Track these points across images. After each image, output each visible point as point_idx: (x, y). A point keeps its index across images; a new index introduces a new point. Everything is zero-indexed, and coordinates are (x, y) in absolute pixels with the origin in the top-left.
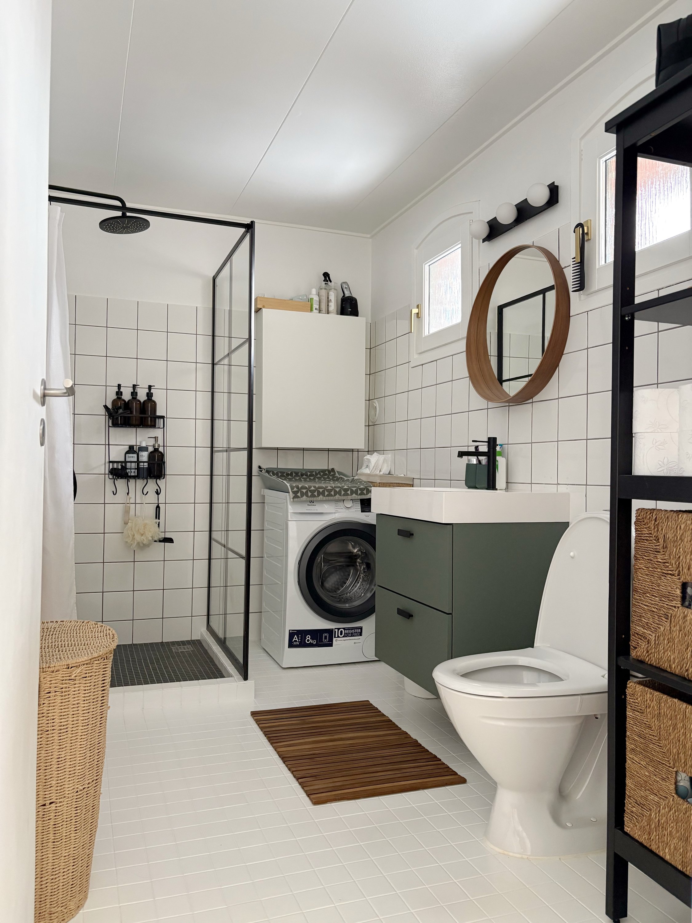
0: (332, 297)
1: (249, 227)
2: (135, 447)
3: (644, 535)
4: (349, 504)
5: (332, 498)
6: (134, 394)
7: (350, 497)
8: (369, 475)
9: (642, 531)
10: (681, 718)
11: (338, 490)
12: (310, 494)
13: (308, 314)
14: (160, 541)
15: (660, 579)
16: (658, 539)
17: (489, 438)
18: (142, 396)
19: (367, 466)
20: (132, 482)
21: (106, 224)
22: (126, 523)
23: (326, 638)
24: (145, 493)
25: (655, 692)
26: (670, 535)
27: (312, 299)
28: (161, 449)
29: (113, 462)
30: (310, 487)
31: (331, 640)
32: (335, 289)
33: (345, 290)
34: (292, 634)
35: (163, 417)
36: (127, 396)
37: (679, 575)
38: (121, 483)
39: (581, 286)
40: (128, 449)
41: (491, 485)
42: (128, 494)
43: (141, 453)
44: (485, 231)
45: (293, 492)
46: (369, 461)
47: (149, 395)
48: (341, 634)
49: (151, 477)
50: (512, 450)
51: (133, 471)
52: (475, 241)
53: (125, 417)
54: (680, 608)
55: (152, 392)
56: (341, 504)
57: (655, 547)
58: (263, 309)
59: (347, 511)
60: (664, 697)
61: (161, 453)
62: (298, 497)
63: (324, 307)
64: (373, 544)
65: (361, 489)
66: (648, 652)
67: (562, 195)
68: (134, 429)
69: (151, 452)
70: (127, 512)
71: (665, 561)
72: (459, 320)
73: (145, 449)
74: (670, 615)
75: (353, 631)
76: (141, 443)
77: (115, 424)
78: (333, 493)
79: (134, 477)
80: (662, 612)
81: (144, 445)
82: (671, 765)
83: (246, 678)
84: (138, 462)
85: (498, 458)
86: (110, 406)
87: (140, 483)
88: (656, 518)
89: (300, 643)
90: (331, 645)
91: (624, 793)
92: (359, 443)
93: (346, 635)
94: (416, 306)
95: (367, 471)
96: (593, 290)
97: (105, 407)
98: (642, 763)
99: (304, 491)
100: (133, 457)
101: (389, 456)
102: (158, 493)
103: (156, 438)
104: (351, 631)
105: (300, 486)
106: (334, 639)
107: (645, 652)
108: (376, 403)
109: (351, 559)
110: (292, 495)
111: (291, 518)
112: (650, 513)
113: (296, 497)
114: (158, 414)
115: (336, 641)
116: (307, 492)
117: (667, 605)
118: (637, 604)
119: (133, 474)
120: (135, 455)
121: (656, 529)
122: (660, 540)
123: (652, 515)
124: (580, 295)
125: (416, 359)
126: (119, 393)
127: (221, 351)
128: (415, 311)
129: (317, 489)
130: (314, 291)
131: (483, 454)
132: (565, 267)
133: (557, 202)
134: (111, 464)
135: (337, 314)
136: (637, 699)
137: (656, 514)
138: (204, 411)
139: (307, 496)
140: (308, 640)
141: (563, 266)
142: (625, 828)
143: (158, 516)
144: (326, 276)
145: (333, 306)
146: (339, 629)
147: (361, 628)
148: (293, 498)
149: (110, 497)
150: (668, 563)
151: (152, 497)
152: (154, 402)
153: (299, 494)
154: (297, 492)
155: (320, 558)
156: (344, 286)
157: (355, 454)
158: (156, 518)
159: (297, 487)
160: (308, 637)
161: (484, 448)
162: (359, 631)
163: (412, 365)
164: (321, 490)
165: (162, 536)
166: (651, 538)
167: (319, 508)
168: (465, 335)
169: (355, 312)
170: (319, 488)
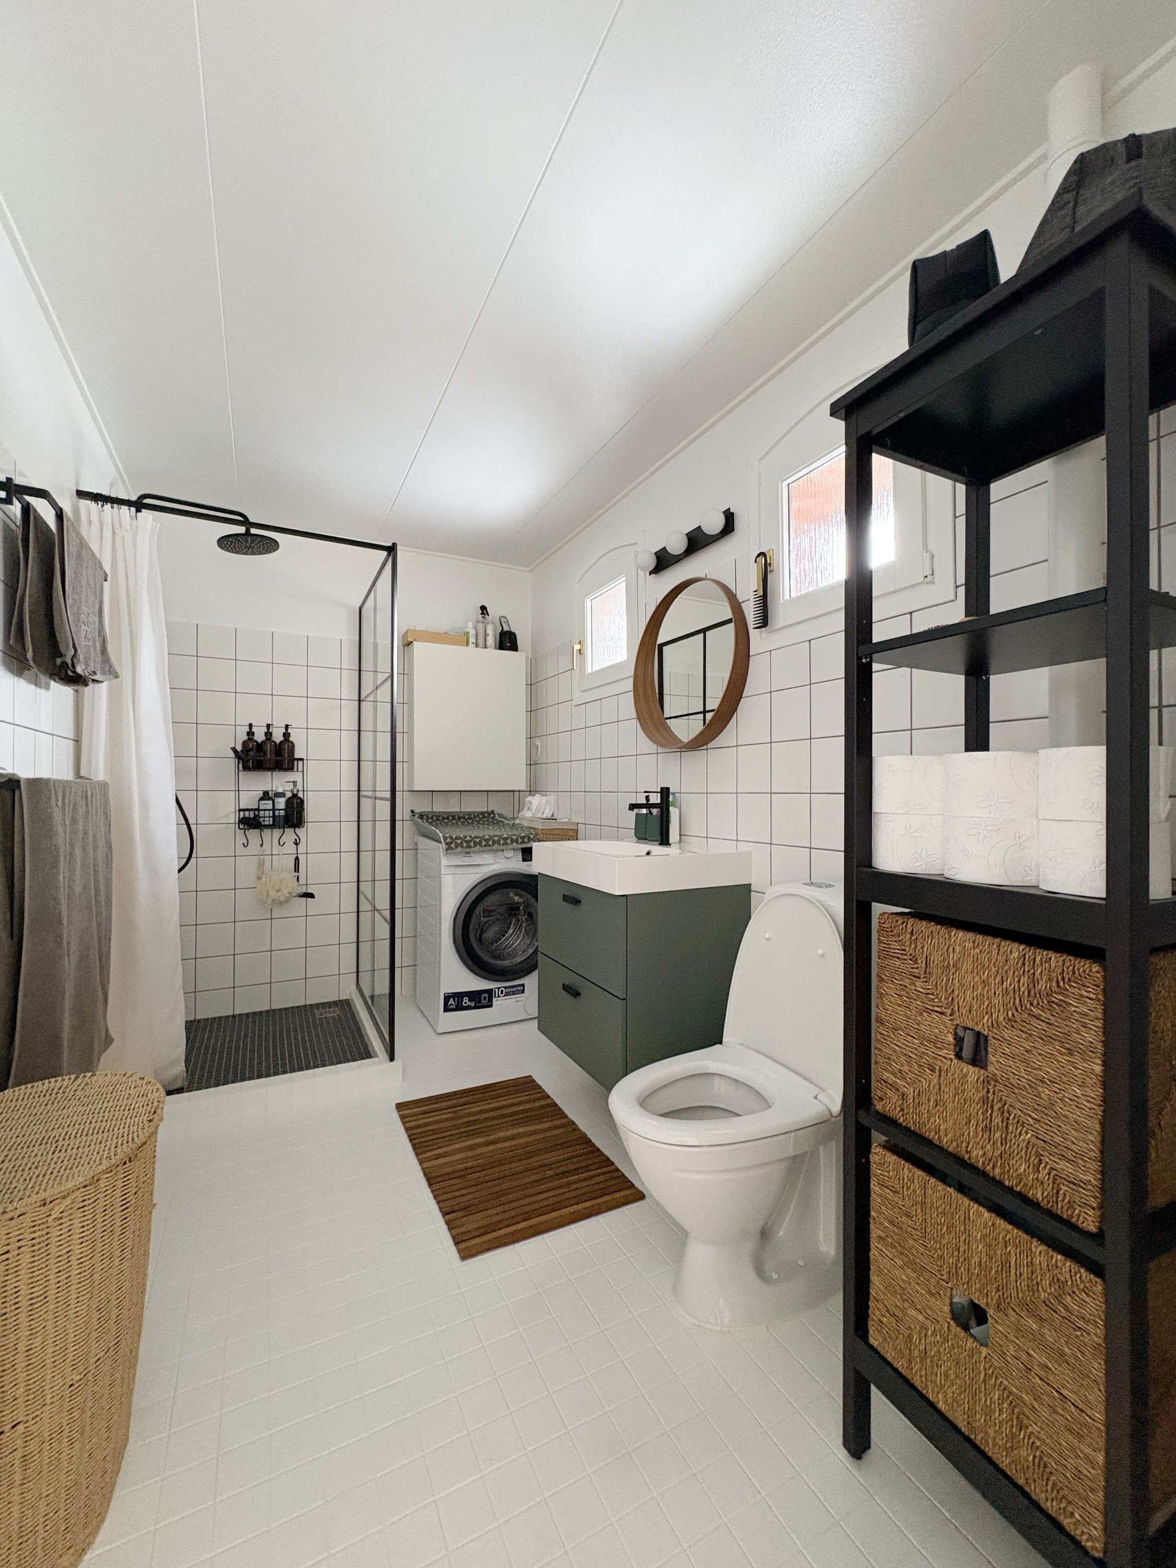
0: (490, 630)
1: (391, 550)
2: (270, 793)
3: (894, 951)
4: (510, 854)
5: (490, 848)
6: (268, 734)
7: (510, 847)
8: (531, 820)
9: (889, 944)
10: (962, 1218)
11: (496, 839)
12: (465, 845)
13: (465, 648)
14: (300, 896)
15: (921, 1014)
16: (916, 960)
17: (662, 788)
18: (278, 737)
19: (529, 809)
20: (267, 833)
21: (226, 543)
22: (259, 878)
23: (485, 998)
24: (282, 844)
25: (916, 1170)
26: (936, 957)
27: (468, 633)
28: (300, 795)
29: (244, 810)
30: (465, 837)
31: (491, 1000)
32: (493, 623)
33: (503, 624)
34: (447, 998)
35: (302, 759)
36: (260, 736)
37: (951, 1015)
38: (253, 834)
39: (764, 621)
40: (262, 796)
41: (664, 840)
42: (261, 845)
43: (277, 800)
44: (652, 563)
45: (447, 844)
46: (530, 803)
47: (286, 735)
48: (502, 993)
49: (289, 827)
50: (685, 799)
51: (267, 819)
52: (641, 573)
53: (257, 761)
54: (955, 1061)
55: (289, 731)
56: (500, 853)
57: (912, 970)
58: (415, 642)
59: (507, 861)
60: (931, 1181)
61: (300, 799)
62: (452, 849)
63: (481, 641)
64: (536, 896)
65: (522, 837)
66: (902, 1110)
67: (738, 523)
68: (269, 773)
69: (289, 799)
70: (261, 865)
71: (928, 991)
72: (625, 658)
73: (282, 795)
74: (937, 1068)
75: (515, 989)
76: (277, 787)
77: (246, 768)
78: (491, 843)
79: (268, 826)
80: (924, 1061)
81: (280, 790)
82: (945, 1277)
83: (392, 1058)
84: (274, 810)
85: (671, 809)
86: (239, 748)
87: (277, 833)
88: (912, 930)
89: (457, 1006)
90: (491, 1006)
91: (868, 1293)
92: (520, 784)
93: (507, 994)
94: (578, 642)
95: (528, 814)
96: (777, 627)
97: (234, 749)
98: (897, 1260)
99: (459, 841)
100: (268, 804)
101: (552, 797)
102: (296, 844)
103: (295, 783)
104: (512, 990)
105: (454, 836)
106: (494, 999)
107: (898, 1109)
108: (538, 742)
109: (513, 910)
110: (445, 847)
111: (445, 871)
112: (903, 923)
113: (449, 848)
114: (296, 756)
115: (497, 1000)
116: (461, 843)
117: (933, 1052)
118: (883, 1040)
119: (267, 823)
120: (271, 802)
121: (913, 946)
122: (919, 961)
123: (906, 926)
124: (761, 632)
125: (579, 697)
126: (250, 734)
127: (367, 688)
128: (577, 647)
129: (473, 839)
130: (470, 625)
131: (654, 806)
132: (743, 602)
133: (733, 530)
134: (242, 813)
135: (496, 649)
136: (889, 1172)
137: (913, 925)
138: (349, 752)
139: (462, 847)
140: (466, 1003)
141: (741, 601)
142: (871, 1339)
143: (297, 869)
144: (483, 609)
145: (491, 641)
146: (499, 988)
147: (523, 985)
148: (447, 850)
149: (240, 850)
150: (932, 994)
151: (290, 848)
152: (292, 743)
153: (453, 845)
154: (451, 843)
155: (479, 909)
156: (503, 620)
157: (517, 794)
158: (295, 871)
159: (451, 838)
160: (466, 1000)
161: (655, 799)
162: (522, 988)
163: (574, 703)
164: (478, 840)
165: (303, 890)
166: (905, 957)
167: (477, 859)
168: (632, 673)
169: (514, 648)
170: (476, 837)
